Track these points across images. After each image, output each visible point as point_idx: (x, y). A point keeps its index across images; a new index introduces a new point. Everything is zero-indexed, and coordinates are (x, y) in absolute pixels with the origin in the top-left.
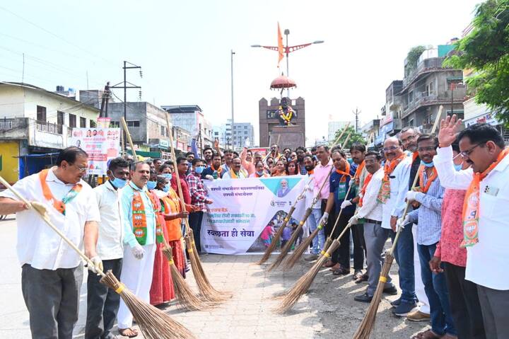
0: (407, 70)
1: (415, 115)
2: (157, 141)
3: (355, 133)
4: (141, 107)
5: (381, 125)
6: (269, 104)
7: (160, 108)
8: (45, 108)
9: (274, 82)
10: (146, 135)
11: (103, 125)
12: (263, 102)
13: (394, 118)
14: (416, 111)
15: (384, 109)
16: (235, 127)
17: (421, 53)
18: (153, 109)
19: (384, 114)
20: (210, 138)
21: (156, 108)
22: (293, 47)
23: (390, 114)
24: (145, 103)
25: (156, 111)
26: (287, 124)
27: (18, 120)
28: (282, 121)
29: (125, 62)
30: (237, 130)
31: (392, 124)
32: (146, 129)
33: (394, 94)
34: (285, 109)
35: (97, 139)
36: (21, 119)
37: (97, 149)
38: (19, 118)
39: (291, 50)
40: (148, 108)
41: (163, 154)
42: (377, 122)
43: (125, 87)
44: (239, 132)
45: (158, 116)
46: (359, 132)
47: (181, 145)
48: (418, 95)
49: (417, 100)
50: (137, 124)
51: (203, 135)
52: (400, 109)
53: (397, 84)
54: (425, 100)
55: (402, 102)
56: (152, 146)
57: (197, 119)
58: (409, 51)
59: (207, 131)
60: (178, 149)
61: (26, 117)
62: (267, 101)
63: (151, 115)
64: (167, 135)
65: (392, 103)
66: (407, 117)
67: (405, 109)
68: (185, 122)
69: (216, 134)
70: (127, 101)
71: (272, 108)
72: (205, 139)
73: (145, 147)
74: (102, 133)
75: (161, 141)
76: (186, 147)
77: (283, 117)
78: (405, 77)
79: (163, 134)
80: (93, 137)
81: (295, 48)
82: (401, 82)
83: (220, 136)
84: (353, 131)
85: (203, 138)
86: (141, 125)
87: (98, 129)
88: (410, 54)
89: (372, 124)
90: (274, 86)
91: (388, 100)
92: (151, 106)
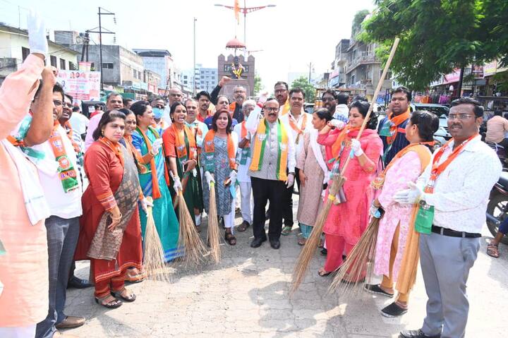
0: (354, 31)
1: (356, 71)
2: (130, 83)
3: (308, 84)
4: (115, 50)
5: (330, 78)
6: (226, 59)
7: (132, 51)
8: (29, 50)
9: (229, 43)
10: (119, 77)
11: (85, 68)
12: (221, 58)
13: (341, 73)
14: (357, 68)
15: (333, 63)
16: (202, 72)
17: (365, 16)
18: (125, 52)
19: (333, 68)
20: (179, 82)
21: (128, 51)
22: (250, 9)
23: (337, 69)
24: (118, 47)
25: (129, 55)
26: (237, 78)
27: (7, 61)
28: (234, 76)
29: (99, 8)
30: (204, 75)
31: (337, 78)
32: (119, 72)
33: (342, 50)
34: (237, 66)
35: (80, 81)
36: (9, 59)
37: (81, 89)
38: (7, 58)
39: (248, 11)
40: (121, 51)
41: (137, 95)
42: (327, 75)
43: (100, 32)
44: (207, 77)
45: (131, 59)
46: (312, 83)
47: (152, 87)
48: (360, 53)
49: (358, 58)
50: (111, 66)
51: (173, 80)
52: (346, 65)
53: (345, 42)
54: (364, 59)
55: (347, 59)
56: (126, 88)
57: (167, 64)
58: (355, 14)
59: (177, 75)
60: (150, 91)
61: (13, 57)
62: (224, 57)
63: (124, 59)
64: (139, 78)
65: (340, 60)
66: (350, 72)
67: (350, 65)
68: (155, 66)
69: (186, 77)
70: (102, 43)
71: (229, 63)
72: (175, 83)
73: (119, 88)
74: (84, 76)
75: (134, 83)
76: (157, 90)
77: (235, 72)
78: (352, 37)
79: (135, 76)
80: (76, 79)
81: (252, 10)
82: (348, 41)
83: (188, 80)
84: (307, 82)
85: (172, 82)
86: (115, 67)
87: (80, 72)
88: (357, 16)
89: (323, 76)
90: (229, 46)
91: (337, 56)
92: (124, 49)
